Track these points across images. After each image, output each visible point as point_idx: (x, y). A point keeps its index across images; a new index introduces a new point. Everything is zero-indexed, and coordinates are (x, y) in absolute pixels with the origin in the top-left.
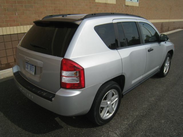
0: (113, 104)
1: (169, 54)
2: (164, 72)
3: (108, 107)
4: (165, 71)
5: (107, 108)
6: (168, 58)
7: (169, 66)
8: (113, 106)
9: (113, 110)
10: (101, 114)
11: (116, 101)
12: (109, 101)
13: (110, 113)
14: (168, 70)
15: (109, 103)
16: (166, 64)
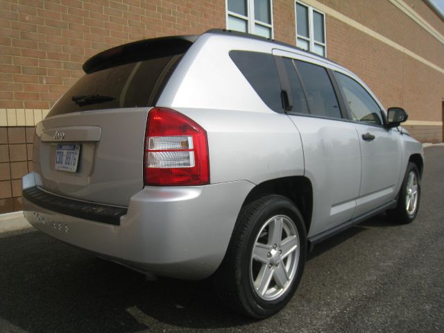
0: (285, 260)
1: (413, 165)
2: (407, 208)
3: (272, 264)
4: (410, 209)
5: (270, 268)
6: (412, 175)
7: (416, 197)
8: (287, 268)
9: (288, 279)
10: (257, 284)
11: (294, 253)
12: (274, 248)
13: (280, 287)
14: (415, 205)
15: (274, 252)
16: (410, 190)
